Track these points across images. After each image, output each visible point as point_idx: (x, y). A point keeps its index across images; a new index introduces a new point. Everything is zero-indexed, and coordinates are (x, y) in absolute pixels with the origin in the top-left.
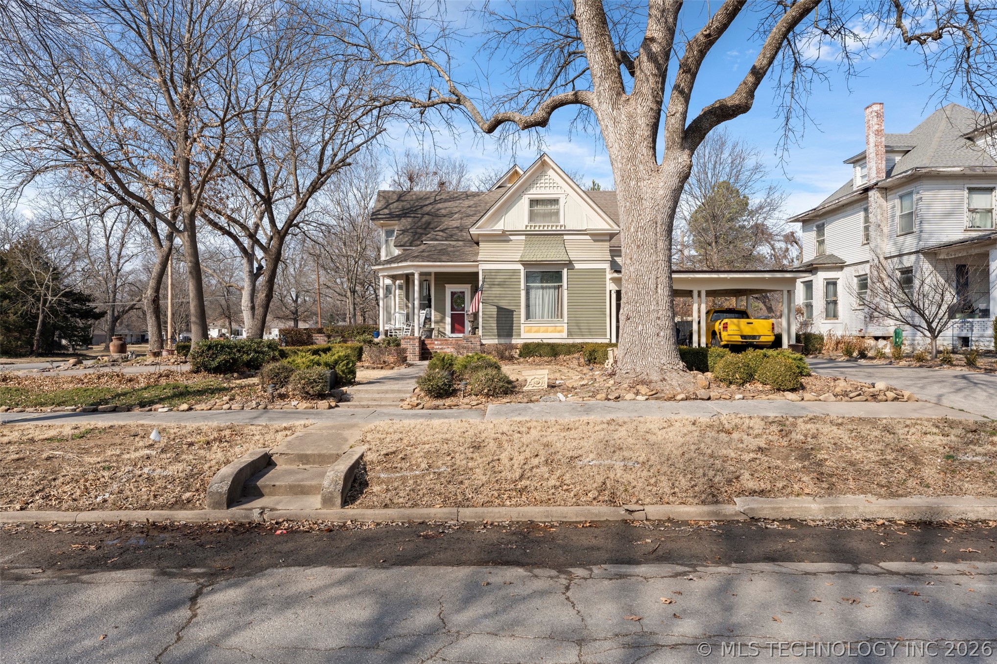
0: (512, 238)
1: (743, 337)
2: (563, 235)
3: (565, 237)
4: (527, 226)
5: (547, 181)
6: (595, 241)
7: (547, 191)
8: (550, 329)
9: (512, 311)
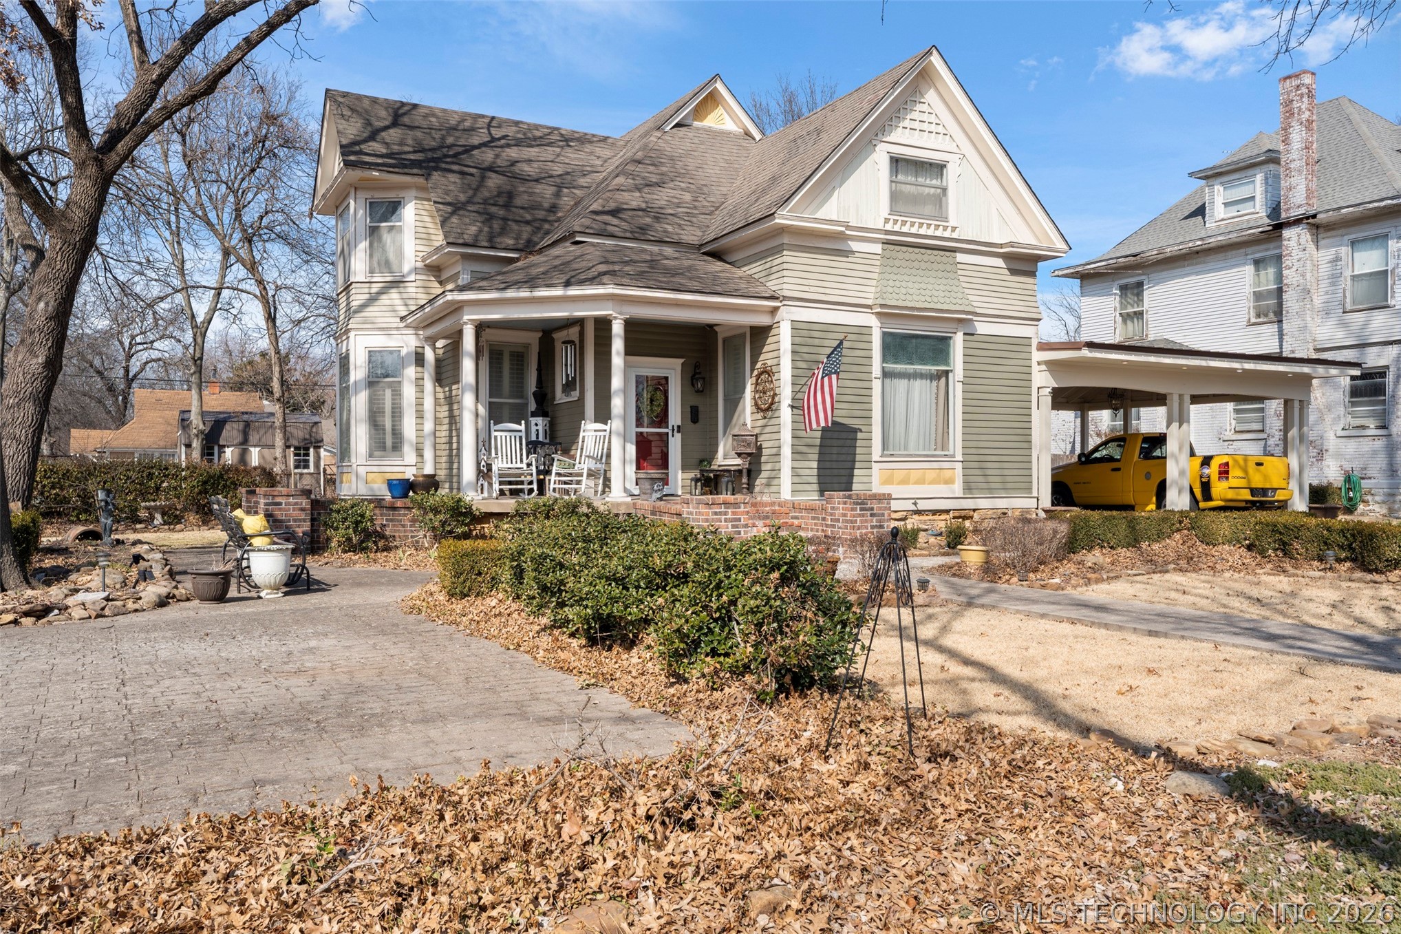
0: (855, 246)
1: (1253, 491)
2: (954, 250)
3: (960, 257)
4: (887, 221)
5: (925, 117)
6: (1014, 272)
7: (925, 140)
8: (931, 475)
9: (855, 431)
